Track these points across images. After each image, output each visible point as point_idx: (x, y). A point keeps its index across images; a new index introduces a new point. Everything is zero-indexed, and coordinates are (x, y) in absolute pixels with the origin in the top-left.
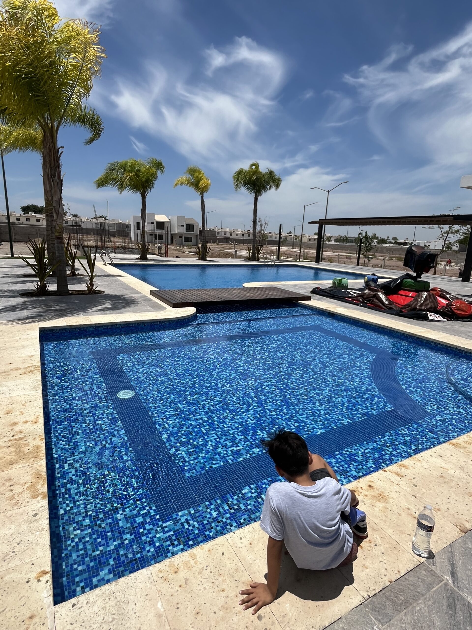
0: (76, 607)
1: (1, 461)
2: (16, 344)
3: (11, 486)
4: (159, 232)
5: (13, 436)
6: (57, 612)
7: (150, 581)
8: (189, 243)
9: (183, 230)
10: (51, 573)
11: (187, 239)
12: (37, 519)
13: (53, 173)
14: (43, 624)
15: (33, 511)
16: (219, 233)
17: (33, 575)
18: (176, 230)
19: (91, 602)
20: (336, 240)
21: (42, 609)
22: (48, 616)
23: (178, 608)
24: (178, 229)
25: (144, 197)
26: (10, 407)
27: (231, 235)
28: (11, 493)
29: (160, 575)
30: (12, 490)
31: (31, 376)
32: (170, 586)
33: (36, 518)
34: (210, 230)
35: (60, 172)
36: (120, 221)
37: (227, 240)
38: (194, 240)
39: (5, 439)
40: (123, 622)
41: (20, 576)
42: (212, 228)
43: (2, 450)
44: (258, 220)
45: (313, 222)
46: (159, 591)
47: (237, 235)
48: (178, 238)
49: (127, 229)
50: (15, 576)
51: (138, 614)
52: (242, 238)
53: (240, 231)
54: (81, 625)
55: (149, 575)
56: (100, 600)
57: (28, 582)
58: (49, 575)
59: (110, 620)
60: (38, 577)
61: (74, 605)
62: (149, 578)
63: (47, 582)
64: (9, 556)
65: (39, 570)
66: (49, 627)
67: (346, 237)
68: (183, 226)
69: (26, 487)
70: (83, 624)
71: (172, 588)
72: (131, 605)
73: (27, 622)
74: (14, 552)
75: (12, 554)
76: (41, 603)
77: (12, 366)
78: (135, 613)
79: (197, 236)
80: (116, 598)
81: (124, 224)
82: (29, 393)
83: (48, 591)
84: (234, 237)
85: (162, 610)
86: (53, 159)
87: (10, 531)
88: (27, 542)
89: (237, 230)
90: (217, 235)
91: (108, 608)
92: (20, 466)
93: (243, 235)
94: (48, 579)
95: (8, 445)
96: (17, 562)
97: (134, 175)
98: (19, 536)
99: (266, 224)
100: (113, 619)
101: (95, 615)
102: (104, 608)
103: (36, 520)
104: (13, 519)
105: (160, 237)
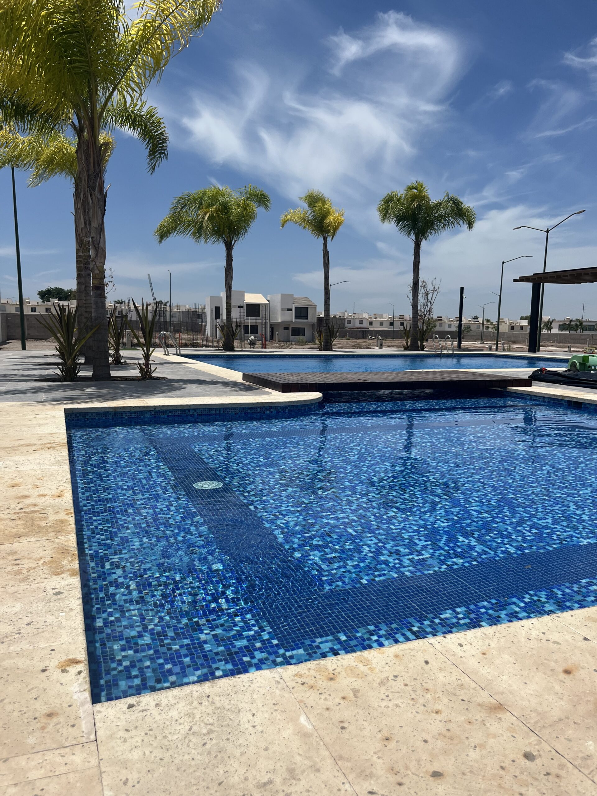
0: (134, 708)
1: (1, 534)
2: (29, 423)
3: (16, 560)
4: (251, 321)
5: (21, 509)
6: (99, 712)
7: (280, 686)
8: (301, 338)
9: (291, 317)
10: (87, 662)
11: (298, 332)
12: (62, 598)
13: (91, 183)
14: (73, 726)
15: (53, 589)
16: (349, 322)
17: (53, 663)
18: (279, 317)
19: (163, 704)
20: (563, 327)
21: (70, 706)
22: (82, 715)
23: (343, 728)
24: (282, 315)
25: (229, 248)
26: (17, 481)
27: (371, 323)
28: (16, 568)
29: (300, 680)
30: (17, 565)
31: (52, 452)
32: (323, 697)
33: (59, 596)
34: (335, 317)
35: (102, 182)
36: (188, 308)
37: (363, 333)
38: (308, 333)
39: (8, 511)
40: (229, 736)
41: (28, 662)
42: (338, 314)
43: (2, 523)
44: (420, 284)
45: (522, 279)
46: (300, 702)
47: (381, 323)
48: (281, 330)
49: (200, 320)
50: (21, 662)
51: (260, 729)
52: (390, 328)
53: (386, 316)
54: (146, 734)
55: (278, 679)
56: (182, 704)
57: (44, 671)
58: (83, 664)
59: (204, 731)
60: (62, 666)
61: (131, 706)
62: (278, 682)
63: (80, 673)
64: (11, 638)
65: (64, 658)
66: (84, 730)
67: (581, 323)
68: (291, 310)
69: (42, 562)
70: (151, 733)
71: (326, 699)
72: (245, 717)
73: (43, 720)
74: (20, 633)
75: (17, 636)
76: (68, 698)
77: (21, 442)
78: (254, 727)
79: (313, 326)
80: (213, 703)
81: (195, 312)
82: (48, 467)
83: (80, 685)
84: (376, 327)
85: (310, 727)
86: (92, 161)
87: (13, 609)
88: (43, 623)
89: (381, 316)
90: (347, 325)
91: (198, 716)
92: (33, 539)
93: (392, 324)
94: (82, 669)
95: (14, 518)
96: (24, 645)
97: (216, 211)
98: (29, 615)
99: (434, 290)
100: (210, 732)
101: (173, 723)
102: (190, 715)
103: (59, 599)
104: (19, 596)
105: (254, 329)
